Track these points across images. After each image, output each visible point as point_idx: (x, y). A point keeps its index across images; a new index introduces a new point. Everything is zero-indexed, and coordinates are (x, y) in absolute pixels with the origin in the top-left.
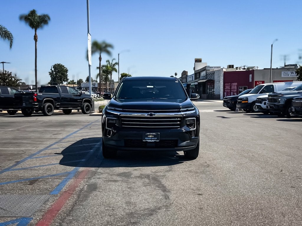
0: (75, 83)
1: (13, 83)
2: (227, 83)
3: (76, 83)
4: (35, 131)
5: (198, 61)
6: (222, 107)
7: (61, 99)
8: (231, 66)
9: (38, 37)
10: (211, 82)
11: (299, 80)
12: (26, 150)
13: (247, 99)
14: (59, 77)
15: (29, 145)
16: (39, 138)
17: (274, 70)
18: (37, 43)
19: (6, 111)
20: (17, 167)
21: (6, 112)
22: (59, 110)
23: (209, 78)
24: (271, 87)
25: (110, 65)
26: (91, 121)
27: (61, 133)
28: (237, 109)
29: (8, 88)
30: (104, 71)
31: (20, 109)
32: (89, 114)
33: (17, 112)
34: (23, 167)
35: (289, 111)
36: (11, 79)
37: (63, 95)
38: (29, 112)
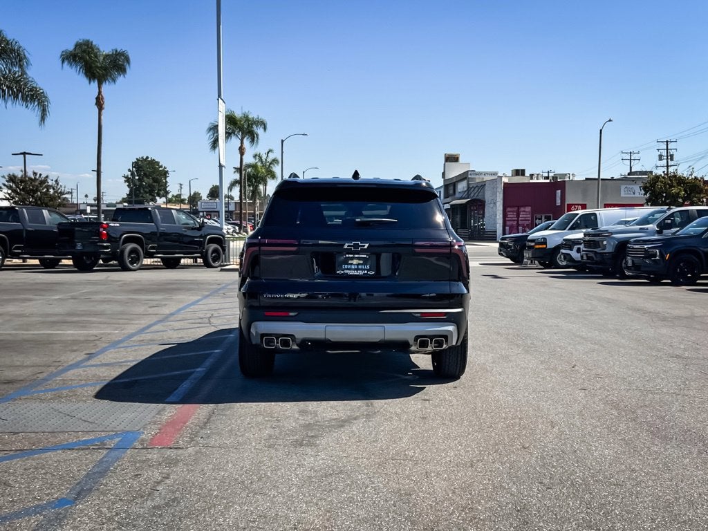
0: (184, 200)
1: (50, 201)
2: (510, 207)
3: (186, 202)
4: (110, 301)
5: (451, 159)
6: (497, 256)
7: (158, 235)
8: (518, 172)
9: (105, 100)
10: (478, 205)
11: (649, 204)
12: (102, 334)
13: (544, 241)
14: (146, 188)
15: (106, 325)
16: (122, 313)
17: (607, 181)
18: (103, 112)
19: (38, 260)
20: (92, 362)
21: (37, 262)
22: (152, 260)
23: (473, 195)
24: (592, 217)
25: (262, 163)
26: (225, 282)
27: (166, 305)
28: (525, 260)
29: (44, 211)
30: (249, 177)
31: (69, 257)
32: (219, 268)
33: (60, 263)
34: (104, 362)
35: (623, 265)
36: (48, 190)
37: (164, 227)
38: (88, 262)
